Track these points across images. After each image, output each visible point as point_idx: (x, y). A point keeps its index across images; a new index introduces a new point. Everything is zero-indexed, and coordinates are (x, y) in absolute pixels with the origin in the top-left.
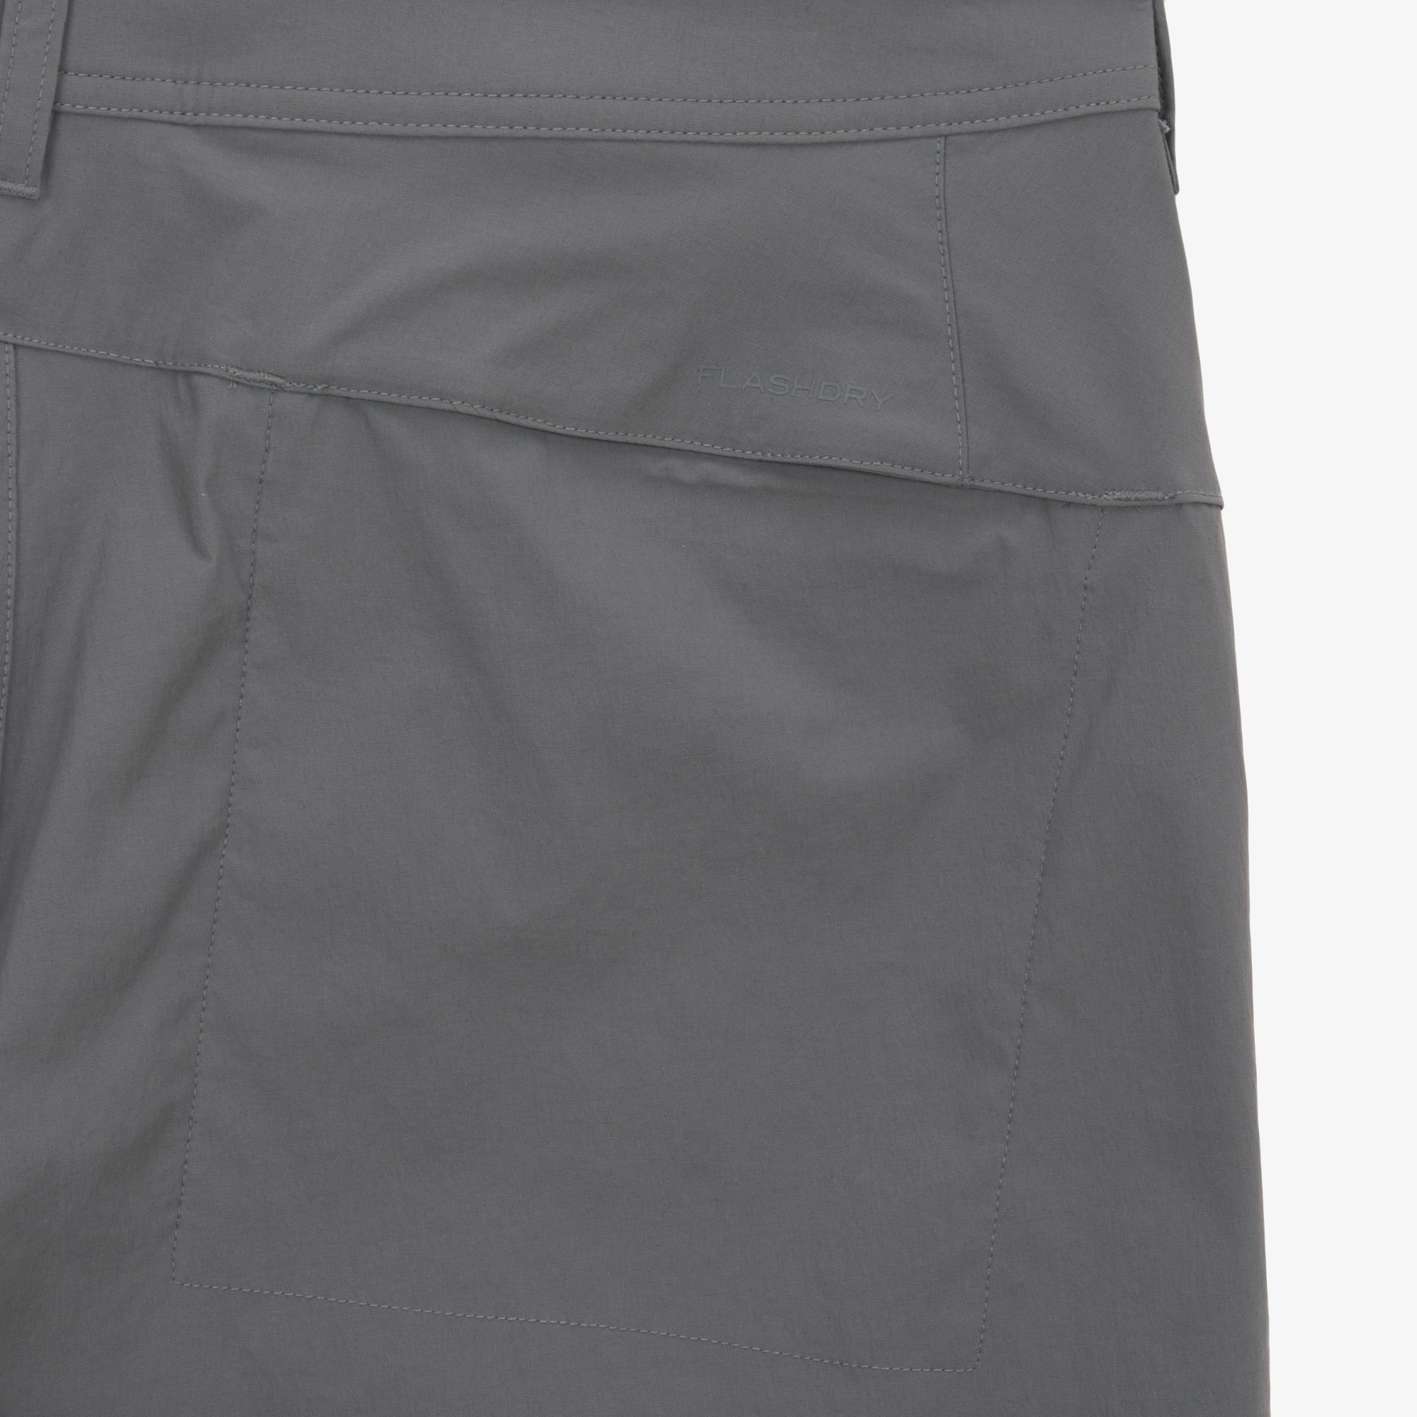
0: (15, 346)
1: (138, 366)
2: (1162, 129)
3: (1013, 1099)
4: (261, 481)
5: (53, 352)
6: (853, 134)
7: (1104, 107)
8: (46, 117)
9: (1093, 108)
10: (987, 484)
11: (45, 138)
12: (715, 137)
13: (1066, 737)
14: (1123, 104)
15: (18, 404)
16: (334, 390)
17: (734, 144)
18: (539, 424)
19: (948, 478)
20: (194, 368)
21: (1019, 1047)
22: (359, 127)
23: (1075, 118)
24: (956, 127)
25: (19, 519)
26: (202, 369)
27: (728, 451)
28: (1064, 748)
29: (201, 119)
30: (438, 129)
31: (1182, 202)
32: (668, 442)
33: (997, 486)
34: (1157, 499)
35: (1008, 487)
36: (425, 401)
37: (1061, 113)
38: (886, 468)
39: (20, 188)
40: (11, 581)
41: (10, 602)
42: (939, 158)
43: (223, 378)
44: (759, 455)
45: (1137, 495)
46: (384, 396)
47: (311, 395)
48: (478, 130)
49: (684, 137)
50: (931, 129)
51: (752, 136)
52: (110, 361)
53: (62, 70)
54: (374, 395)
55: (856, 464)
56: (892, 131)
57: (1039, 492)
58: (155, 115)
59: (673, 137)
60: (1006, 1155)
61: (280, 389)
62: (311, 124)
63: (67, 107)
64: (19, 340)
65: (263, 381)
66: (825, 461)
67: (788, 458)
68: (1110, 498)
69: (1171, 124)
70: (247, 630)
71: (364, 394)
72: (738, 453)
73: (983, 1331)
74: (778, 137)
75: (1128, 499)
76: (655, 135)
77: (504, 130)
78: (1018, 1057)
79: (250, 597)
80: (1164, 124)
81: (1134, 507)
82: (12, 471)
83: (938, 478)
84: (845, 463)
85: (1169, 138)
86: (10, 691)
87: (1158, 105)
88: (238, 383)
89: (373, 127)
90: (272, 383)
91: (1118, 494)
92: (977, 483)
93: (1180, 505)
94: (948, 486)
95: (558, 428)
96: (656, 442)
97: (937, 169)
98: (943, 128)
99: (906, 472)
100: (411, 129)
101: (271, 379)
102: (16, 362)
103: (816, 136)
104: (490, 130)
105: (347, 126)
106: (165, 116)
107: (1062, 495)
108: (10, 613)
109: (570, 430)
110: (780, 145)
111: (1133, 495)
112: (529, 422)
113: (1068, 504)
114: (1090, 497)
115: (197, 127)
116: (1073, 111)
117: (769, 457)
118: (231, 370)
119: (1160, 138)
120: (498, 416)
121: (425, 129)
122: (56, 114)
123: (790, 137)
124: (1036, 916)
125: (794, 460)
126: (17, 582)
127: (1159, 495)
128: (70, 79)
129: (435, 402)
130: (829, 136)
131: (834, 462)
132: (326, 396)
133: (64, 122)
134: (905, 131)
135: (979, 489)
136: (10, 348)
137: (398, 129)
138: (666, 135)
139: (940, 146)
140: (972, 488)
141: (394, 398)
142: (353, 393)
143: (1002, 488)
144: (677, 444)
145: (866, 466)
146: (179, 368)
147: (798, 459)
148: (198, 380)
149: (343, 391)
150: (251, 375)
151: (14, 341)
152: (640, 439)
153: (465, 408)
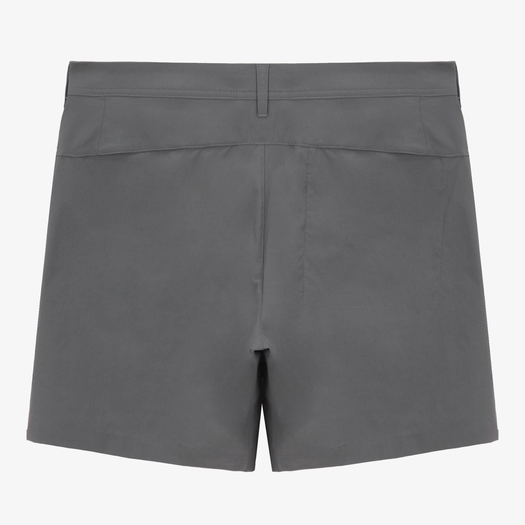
0: (264, 145)
1: (285, 145)
2: (458, 98)
3: (441, 263)
4: (307, 164)
5: (270, 145)
6: (404, 95)
7: (448, 94)
8: (267, 100)
9: (446, 94)
10: (430, 155)
11: (267, 105)
12: (380, 96)
13: (446, 198)
14: (451, 94)
15: (265, 155)
16: (319, 147)
17: (383, 97)
18: (354, 149)
19: (424, 154)
20: (295, 144)
21: (441, 254)
22: (319, 98)
23: (443, 96)
24: (422, 95)
25: (265, 174)
26: (296, 145)
27: (386, 151)
28: (446, 200)
29: (292, 98)
30: (333, 97)
31: (462, 109)
32: (376, 150)
33: (432, 155)
34: (459, 155)
35: (434, 155)
36: (334, 147)
37: (440, 95)
38: (413, 153)
39: (264, 115)
40: (263, 185)
41: (263, 189)
42: (419, 100)
43: (300, 146)
44: (391, 152)
45: (456, 155)
46: (327, 147)
47: (315, 148)
48: (339, 97)
49: (374, 96)
50: (418, 95)
51: (386, 95)
52: (281, 145)
53: (268, 92)
54: (326, 147)
55: (408, 153)
56: (411, 95)
57: (439, 155)
58: (284, 99)
59: (372, 96)
60: (441, 273)
61: (310, 147)
62: (311, 98)
63: (270, 98)
64: (265, 144)
65: (307, 146)
66: (403, 152)
67: (396, 152)
68: (451, 156)
69: (459, 97)
70: (307, 190)
71: (324, 147)
72: (388, 151)
73: (439, 305)
74: (391, 95)
75: (454, 156)
76: (369, 96)
77: (344, 97)
78: (441, 256)
79: (307, 184)
80: (458, 97)
81: (455, 157)
82: (263, 166)
83: (422, 154)
84: (406, 152)
85: (459, 100)
86: (264, 205)
87: (457, 94)
88: (302, 147)
89: (322, 97)
90: (308, 146)
91: (453, 155)
92: (429, 155)
93: (463, 156)
94: (424, 155)
95: (357, 149)
96: (374, 150)
97: (419, 102)
98: (420, 95)
99: (417, 154)
100: (328, 97)
101: (307, 145)
102: (264, 148)
103: (397, 95)
104: (342, 97)
105: (317, 98)
106: (286, 98)
107: (443, 156)
108: (263, 191)
109: (359, 149)
110: (391, 97)
111: (455, 155)
112: (352, 149)
113: (444, 157)
114: (448, 156)
115: (292, 100)
116: (442, 94)
117: (393, 152)
118: (301, 144)
119: (458, 100)
120: (347, 148)
121: (331, 97)
122: (268, 100)
123: (393, 95)
124: (443, 230)
125: (397, 152)
126: (264, 185)
127: (460, 155)
128: (270, 93)
129: (336, 147)
130: (400, 95)
131: (404, 152)
132: (318, 148)
133: (270, 101)
134: (413, 95)
135: (429, 156)
136: (263, 146)
137: (326, 98)
138: (371, 96)
139: (419, 98)
140: (428, 156)
141: (329, 147)
142: (322, 147)
143: (433, 155)
144: (377, 150)
145: (410, 153)
146: (292, 145)
147: (398, 152)
148: (295, 147)
149: (320, 147)
150: (304, 145)
151: (264, 144)
152: (371, 150)
153: (341, 147)
